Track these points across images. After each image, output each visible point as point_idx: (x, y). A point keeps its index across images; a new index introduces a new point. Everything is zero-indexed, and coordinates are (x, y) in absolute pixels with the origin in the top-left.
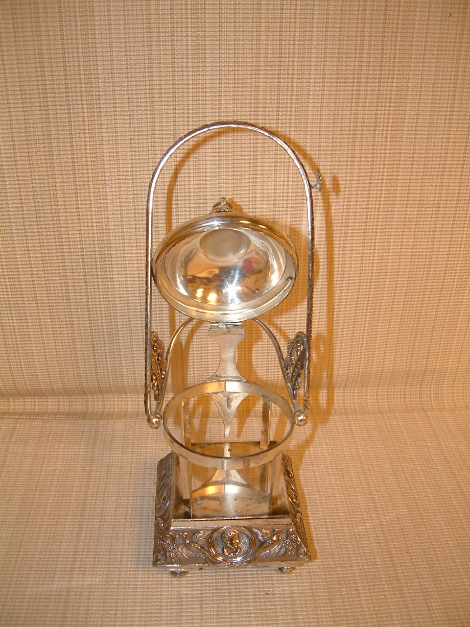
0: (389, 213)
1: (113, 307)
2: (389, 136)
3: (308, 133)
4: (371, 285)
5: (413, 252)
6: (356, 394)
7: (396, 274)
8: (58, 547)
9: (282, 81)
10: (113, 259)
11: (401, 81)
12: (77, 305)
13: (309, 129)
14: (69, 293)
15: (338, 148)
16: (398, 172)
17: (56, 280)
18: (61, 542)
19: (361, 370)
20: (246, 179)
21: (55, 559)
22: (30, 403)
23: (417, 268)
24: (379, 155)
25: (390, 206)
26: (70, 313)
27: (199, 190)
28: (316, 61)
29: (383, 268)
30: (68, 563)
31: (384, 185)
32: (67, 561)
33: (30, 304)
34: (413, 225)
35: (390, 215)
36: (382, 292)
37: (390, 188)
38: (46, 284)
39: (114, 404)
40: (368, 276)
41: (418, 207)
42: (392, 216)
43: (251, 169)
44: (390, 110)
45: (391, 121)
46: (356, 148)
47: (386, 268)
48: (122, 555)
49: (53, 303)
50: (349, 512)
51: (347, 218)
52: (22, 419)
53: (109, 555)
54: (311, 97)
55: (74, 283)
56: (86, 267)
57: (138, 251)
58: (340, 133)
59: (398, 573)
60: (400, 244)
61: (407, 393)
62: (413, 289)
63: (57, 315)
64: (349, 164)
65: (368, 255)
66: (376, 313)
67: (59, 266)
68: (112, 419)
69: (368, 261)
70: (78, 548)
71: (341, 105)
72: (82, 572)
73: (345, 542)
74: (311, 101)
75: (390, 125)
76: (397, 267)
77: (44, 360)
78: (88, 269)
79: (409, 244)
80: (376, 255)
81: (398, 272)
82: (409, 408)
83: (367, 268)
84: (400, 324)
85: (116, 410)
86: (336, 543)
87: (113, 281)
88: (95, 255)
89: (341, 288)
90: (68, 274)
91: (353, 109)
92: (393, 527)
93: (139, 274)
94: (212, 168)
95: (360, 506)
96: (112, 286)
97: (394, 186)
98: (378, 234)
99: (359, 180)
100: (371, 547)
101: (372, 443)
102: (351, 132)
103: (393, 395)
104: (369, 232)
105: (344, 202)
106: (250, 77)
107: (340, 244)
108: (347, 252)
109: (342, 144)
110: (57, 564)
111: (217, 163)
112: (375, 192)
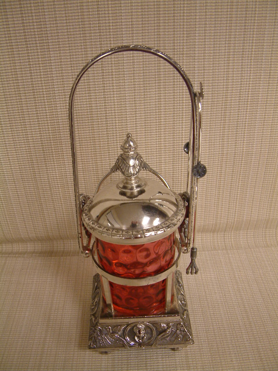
0: (254, 112)
1: (65, 182)
2: (253, 58)
3: (196, 58)
4: (242, 162)
5: (270, 139)
6: (232, 235)
7: (259, 154)
8: (31, 348)
9: (176, 21)
10: (64, 150)
11: (261, 18)
12: (41, 182)
13: (196, 55)
14: (35, 174)
15: (217, 68)
16: (260, 83)
17: (26, 165)
18: (33, 345)
19: (236, 220)
20: (153, 92)
21: (29, 358)
22: (16, 246)
23: (273, 150)
24: (246, 72)
25: (254, 107)
26: (37, 187)
27: (121, 100)
28: (200, 6)
29: (250, 150)
30: (37, 360)
31: (250, 93)
32: (36, 359)
33: (10, 182)
34: (270, 120)
35: (255, 114)
36: (250, 167)
37: (254, 95)
38: (20, 168)
39: (71, 246)
40: (240, 156)
41: (274, 108)
42: (256, 115)
43: (157, 84)
44: (253, 40)
45: (254, 47)
46: (230, 67)
47: (252, 150)
48: (74, 354)
49: (25, 181)
50: (229, 321)
51: (225, 116)
52: (11, 257)
53: (65, 354)
54: (197, 32)
55: (38, 167)
56: (46, 156)
57: (81, 144)
58: (218, 57)
59: (265, 366)
60: (261, 133)
61: (267, 234)
62: (271, 165)
63: (29, 189)
64: (225, 78)
65: (240, 142)
66: (246, 181)
67: (27, 156)
68: (69, 256)
69: (239, 146)
70: (44, 350)
71: (218, 37)
72: (46, 367)
73: (227, 343)
74: (197, 35)
75: (253, 50)
76: (260, 150)
77: (22, 218)
78: (47, 157)
79: (268, 133)
80: (245, 142)
81: (260, 153)
82: (269, 244)
83: (239, 151)
84: (262, 188)
85: (72, 249)
86: (221, 343)
87: (65, 165)
88: (52, 147)
89: (221, 165)
90: (34, 161)
91: (227, 39)
92: (260, 331)
93: (82, 159)
94: (129, 85)
95: (237, 316)
96: (64, 168)
97: (257, 94)
98: (246, 127)
99: (232, 90)
100: (245, 346)
101: (244, 270)
102: (226, 56)
103: (258, 235)
104: (240, 126)
105: (222, 105)
106: (153, 19)
107: (220, 135)
108: (225, 140)
109: (220, 65)
110: (30, 361)
111: (133, 81)
112: (244, 98)
